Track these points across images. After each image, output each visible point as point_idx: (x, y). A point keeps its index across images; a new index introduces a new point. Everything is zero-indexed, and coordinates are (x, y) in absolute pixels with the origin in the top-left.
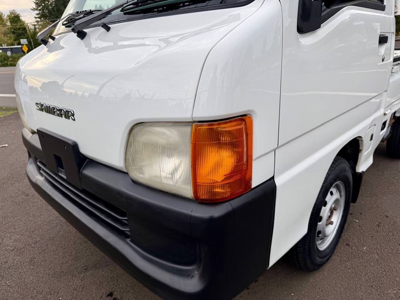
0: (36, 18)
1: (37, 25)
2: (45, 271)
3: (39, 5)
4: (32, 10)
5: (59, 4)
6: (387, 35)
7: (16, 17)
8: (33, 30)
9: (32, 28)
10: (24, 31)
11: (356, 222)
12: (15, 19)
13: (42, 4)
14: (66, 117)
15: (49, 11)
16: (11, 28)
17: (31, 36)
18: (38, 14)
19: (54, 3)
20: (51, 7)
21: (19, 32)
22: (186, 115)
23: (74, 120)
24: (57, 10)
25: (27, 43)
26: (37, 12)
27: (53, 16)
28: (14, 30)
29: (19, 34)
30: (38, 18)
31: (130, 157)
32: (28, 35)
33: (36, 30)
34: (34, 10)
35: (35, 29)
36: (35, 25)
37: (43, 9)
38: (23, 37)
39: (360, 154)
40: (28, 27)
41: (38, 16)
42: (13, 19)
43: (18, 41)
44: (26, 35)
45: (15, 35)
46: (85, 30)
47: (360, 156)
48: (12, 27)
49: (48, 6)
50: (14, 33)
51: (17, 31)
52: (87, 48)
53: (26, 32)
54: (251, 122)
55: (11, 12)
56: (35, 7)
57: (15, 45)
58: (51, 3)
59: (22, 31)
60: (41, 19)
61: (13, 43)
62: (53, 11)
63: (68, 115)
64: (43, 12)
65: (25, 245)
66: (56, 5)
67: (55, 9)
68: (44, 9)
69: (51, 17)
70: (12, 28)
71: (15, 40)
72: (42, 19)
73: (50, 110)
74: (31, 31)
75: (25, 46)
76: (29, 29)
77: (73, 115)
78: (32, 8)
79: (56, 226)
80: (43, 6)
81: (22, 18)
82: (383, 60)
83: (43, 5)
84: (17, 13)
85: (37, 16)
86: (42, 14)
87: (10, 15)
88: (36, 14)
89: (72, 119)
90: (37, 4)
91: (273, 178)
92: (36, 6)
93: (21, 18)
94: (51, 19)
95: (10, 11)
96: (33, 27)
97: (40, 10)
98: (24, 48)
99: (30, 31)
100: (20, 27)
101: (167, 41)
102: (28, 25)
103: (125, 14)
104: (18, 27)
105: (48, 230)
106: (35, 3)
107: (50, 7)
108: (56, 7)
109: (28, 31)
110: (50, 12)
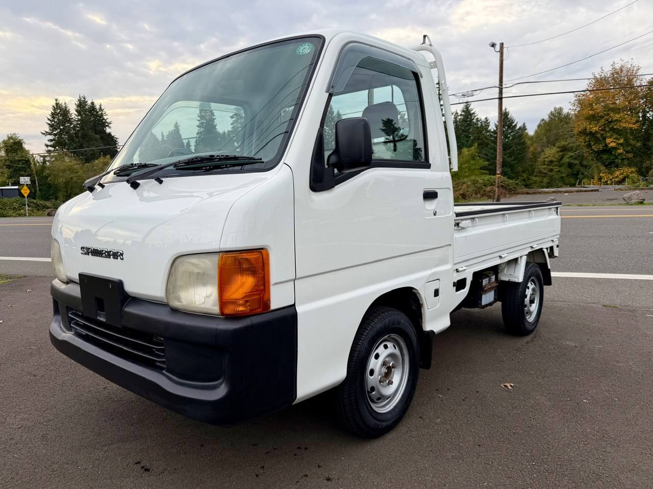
0: (47, 146)
1: (48, 156)
2: (60, 445)
3: (55, 128)
4: (43, 133)
5: (87, 127)
6: (437, 190)
7: (16, 143)
8: (41, 164)
9: (39, 160)
10: (25, 165)
11: (439, 397)
12: (15, 147)
13: (59, 127)
14: (114, 258)
15: (69, 136)
16: (5, 160)
17: (37, 173)
18: (51, 140)
19: (78, 126)
20: (74, 132)
21: (18, 166)
22: (215, 247)
23: (123, 259)
24: (82, 135)
25: (29, 183)
26: (51, 137)
27: (75, 143)
28: (10, 163)
29: (17, 168)
30: (51, 146)
31: (171, 287)
32: (32, 171)
33: (46, 164)
34: (46, 134)
35: (44, 162)
36: (44, 157)
37: (60, 134)
38: (23, 173)
39: (422, 309)
40: (34, 159)
41: (52, 143)
42: (11, 147)
43: (13, 179)
44: (28, 170)
45: (11, 170)
46: (138, 181)
47: (422, 311)
48: (7, 158)
49: (68, 130)
50: (9, 167)
51: (15, 164)
52: (139, 197)
53: (29, 167)
54: (268, 255)
55: (10, 136)
56: (48, 130)
57: (8, 185)
58: (74, 125)
59: (23, 164)
60: (55, 148)
61: (6, 182)
62: (77, 137)
63: (116, 255)
64: (60, 137)
65: (35, 423)
66: (82, 128)
67: (80, 135)
68: (62, 134)
69: (72, 145)
70: (8, 160)
71: (10, 177)
72: (57, 148)
73: (97, 253)
74: (38, 164)
75: (25, 187)
76: (34, 162)
77: (122, 254)
78: (44, 132)
79: (74, 406)
80: (60, 129)
81: (26, 146)
82: (435, 214)
83: (62, 127)
84: (19, 138)
85: (49, 143)
86: (59, 140)
87: (7, 141)
88: (49, 140)
89: (121, 259)
90: (51, 126)
91: (294, 305)
92: (50, 129)
93: (24, 146)
94: (72, 149)
95: (8, 135)
96: (42, 159)
97: (55, 135)
98: (24, 190)
99: (35, 165)
100: (20, 159)
101: (211, 195)
102: (33, 156)
103: (177, 169)
104: (17, 158)
105: (64, 410)
106: (49, 124)
107: (72, 131)
108: (81, 131)
109: (32, 166)
110: (71, 138)
